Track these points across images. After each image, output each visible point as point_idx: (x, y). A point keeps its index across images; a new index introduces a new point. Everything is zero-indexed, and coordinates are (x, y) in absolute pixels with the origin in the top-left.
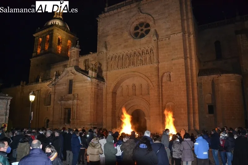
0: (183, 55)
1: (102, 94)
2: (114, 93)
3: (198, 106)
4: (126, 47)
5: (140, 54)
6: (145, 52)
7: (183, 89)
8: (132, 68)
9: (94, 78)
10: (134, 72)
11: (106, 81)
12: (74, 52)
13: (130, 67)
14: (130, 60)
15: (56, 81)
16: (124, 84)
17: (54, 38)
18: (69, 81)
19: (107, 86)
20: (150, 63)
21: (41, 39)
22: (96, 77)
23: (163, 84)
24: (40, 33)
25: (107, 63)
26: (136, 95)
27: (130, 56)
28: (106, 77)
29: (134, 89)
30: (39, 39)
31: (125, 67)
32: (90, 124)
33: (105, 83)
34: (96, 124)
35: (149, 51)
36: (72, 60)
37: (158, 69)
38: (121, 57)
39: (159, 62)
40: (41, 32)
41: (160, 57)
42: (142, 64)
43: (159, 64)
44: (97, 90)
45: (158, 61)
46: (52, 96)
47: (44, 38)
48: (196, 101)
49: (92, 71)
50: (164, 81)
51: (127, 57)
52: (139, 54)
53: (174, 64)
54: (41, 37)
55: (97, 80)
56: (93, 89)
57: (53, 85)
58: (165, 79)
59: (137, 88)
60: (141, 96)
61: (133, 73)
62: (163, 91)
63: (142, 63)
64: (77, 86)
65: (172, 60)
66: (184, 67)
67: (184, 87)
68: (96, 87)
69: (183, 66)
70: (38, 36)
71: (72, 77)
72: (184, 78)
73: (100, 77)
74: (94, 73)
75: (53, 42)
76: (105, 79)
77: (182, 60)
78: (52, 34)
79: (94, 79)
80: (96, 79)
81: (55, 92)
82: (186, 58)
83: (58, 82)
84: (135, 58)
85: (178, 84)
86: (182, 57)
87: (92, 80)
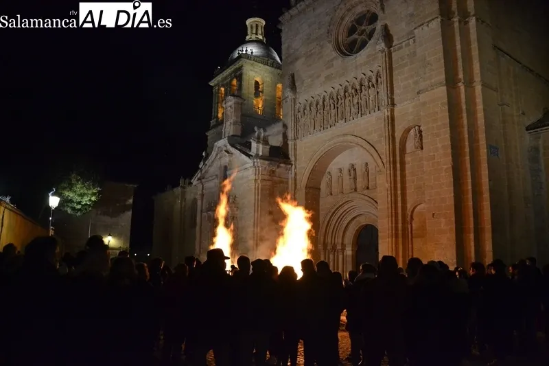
0: (444, 76)
2: (313, 189)
3: (489, 211)
4: (328, 78)
5: (356, 90)
6: (366, 83)
7: (445, 167)
8: (341, 127)
9: (262, 158)
10: (345, 135)
11: (293, 163)
12: (230, 107)
13: (337, 124)
14: (338, 108)
15: (203, 172)
16: (333, 167)
17: (245, 83)
18: (223, 168)
19: (296, 174)
20: (377, 109)
21: (223, 89)
22: (267, 154)
23: (408, 159)
24: (219, 78)
25: (296, 120)
26: (356, 190)
27: (338, 99)
28: (293, 154)
29: (352, 177)
30: (219, 89)
31: (329, 127)
33: (290, 169)
35: (374, 80)
36: (228, 123)
37: (391, 120)
38: (321, 103)
39: (393, 104)
40: (221, 74)
41: (396, 91)
42: (360, 114)
43: (396, 109)
44: (269, 183)
45: (392, 100)
46: (199, 203)
47: (228, 85)
48: (486, 195)
49: (258, 142)
50: (408, 150)
51: (331, 101)
52: (353, 91)
53: (424, 104)
54: (223, 86)
55: (267, 162)
56: (259, 181)
57: (198, 179)
58: (410, 145)
59: (359, 173)
60: (366, 192)
61: (342, 139)
62: (407, 175)
63: (360, 111)
65: (418, 93)
66: (447, 107)
67: (447, 162)
68: (266, 177)
69: (443, 104)
70: (218, 85)
71: (226, 159)
72: (446, 134)
74: (261, 146)
75: (244, 91)
76: (292, 159)
77: (442, 91)
78: (241, 75)
79: (258, 160)
80: (262, 161)
81: (203, 195)
82: (451, 82)
83: (206, 172)
84: (347, 101)
85: (432, 154)
86: (441, 83)
87: (254, 162)
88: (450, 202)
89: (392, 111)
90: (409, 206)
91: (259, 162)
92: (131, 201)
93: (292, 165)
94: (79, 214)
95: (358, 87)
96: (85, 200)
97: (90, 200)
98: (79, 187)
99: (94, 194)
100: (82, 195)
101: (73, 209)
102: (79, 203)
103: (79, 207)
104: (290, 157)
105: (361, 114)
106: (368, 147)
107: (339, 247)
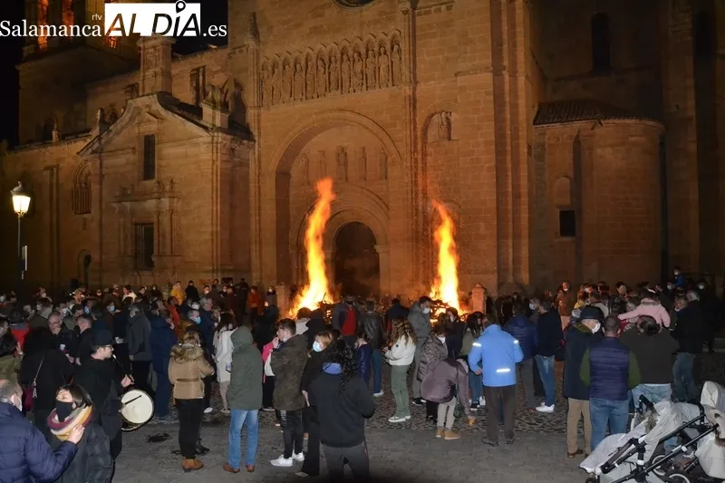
0: (490, 61)
1: (246, 178)
2: (283, 176)
3: (527, 216)
4: (315, 30)
5: (360, 55)
6: (376, 49)
7: (487, 165)
8: (333, 100)
9: (220, 129)
10: (341, 110)
11: (256, 139)
12: (154, 47)
13: (328, 95)
14: (329, 73)
15: (103, 141)
16: (311, 149)
18: (143, 138)
19: (260, 154)
20: (390, 83)
22: (226, 126)
23: (430, 150)
25: (260, 82)
26: (347, 180)
27: (330, 61)
28: (256, 126)
29: (342, 161)
31: (315, 96)
32: (211, 268)
33: (253, 148)
35: (388, 47)
36: (150, 73)
37: (413, 101)
38: (303, 62)
39: (416, 83)
41: (420, 66)
42: (364, 86)
43: (418, 88)
44: (229, 166)
45: (415, 77)
46: (95, 188)
49: (214, 108)
50: (430, 139)
51: (320, 63)
52: (356, 55)
53: (462, 89)
55: (229, 137)
56: (219, 163)
57: (93, 152)
58: (432, 134)
59: (351, 158)
60: (362, 184)
61: (338, 114)
62: (428, 168)
63: (366, 81)
64: (168, 153)
65: (456, 75)
66: (492, 97)
67: (488, 160)
68: (226, 157)
69: (487, 93)
71: (152, 127)
72: (489, 130)
73: (238, 128)
74: (218, 114)
76: (255, 133)
77: (487, 78)
79: (220, 134)
81: (102, 176)
82: (497, 71)
83: (108, 142)
84: (345, 66)
85: (471, 148)
86: (488, 68)
87: (213, 137)
88: (492, 204)
89: (414, 89)
91: (220, 136)
93: (255, 141)
95: (363, 51)
104: (252, 130)
105: (367, 87)
106: (376, 128)
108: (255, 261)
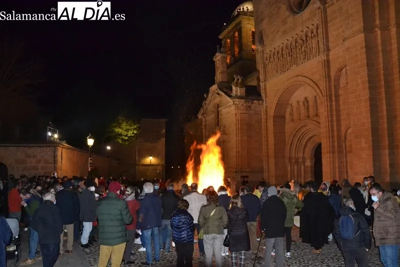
0: (362, 25)
1: (259, 122)
2: (279, 118)
4: (285, 32)
5: (303, 41)
6: (310, 35)
7: (364, 98)
8: (295, 70)
9: (240, 98)
10: (297, 76)
11: (264, 99)
13: (292, 68)
14: (291, 55)
15: (205, 109)
16: (293, 100)
17: (244, 34)
18: (216, 106)
19: (266, 107)
20: (317, 54)
21: (229, 40)
22: (244, 94)
23: (341, 92)
25: (266, 67)
27: (291, 48)
28: (264, 92)
29: (306, 106)
30: (226, 41)
31: (286, 70)
33: (262, 104)
34: (248, 170)
35: (315, 32)
37: (327, 64)
38: (280, 52)
39: (328, 50)
41: (331, 39)
43: (331, 53)
44: (246, 116)
46: (204, 131)
47: (232, 38)
49: (236, 86)
50: (342, 85)
51: (287, 50)
52: (301, 41)
53: (348, 49)
54: (228, 38)
55: (243, 100)
56: (239, 115)
58: (343, 81)
59: (310, 104)
60: (316, 119)
61: (295, 79)
62: (341, 105)
63: (307, 56)
65: (344, 40)
66: (364, 50)
68: (244, 111)
69: (362, 48)
70: (224, 38)
71: (217, 100)
72: (364, 72)
73: (253, 93)
74: (239, 89)
75: (244, 41)
77: (361, 38)
78: (241, 28)
79: (237, 100)
80: (239, 100)
81: (206, 126)
82: (368, 29)
83: (207, 109)
84: (297, 50)
85: (355, 88)
86: (360, 31)
87: (234, 101)
88: (368, 125)
89: (328, 55)
90: (343, 129)
92: (164, 131)
93: (263, 101)
94: (127, 143)
95: (304, 38)
96: (130, 133)
97: (133, 133)
98: (124, 125)
99: (135, 129)
100: (127, 130)
101: (123, 140)
102: (126, 136)
103: (126, 138)
104: (262, 94)
105: (308, 59)
106: (312, 84)
107: (300, 160)
108: (265, 167)
